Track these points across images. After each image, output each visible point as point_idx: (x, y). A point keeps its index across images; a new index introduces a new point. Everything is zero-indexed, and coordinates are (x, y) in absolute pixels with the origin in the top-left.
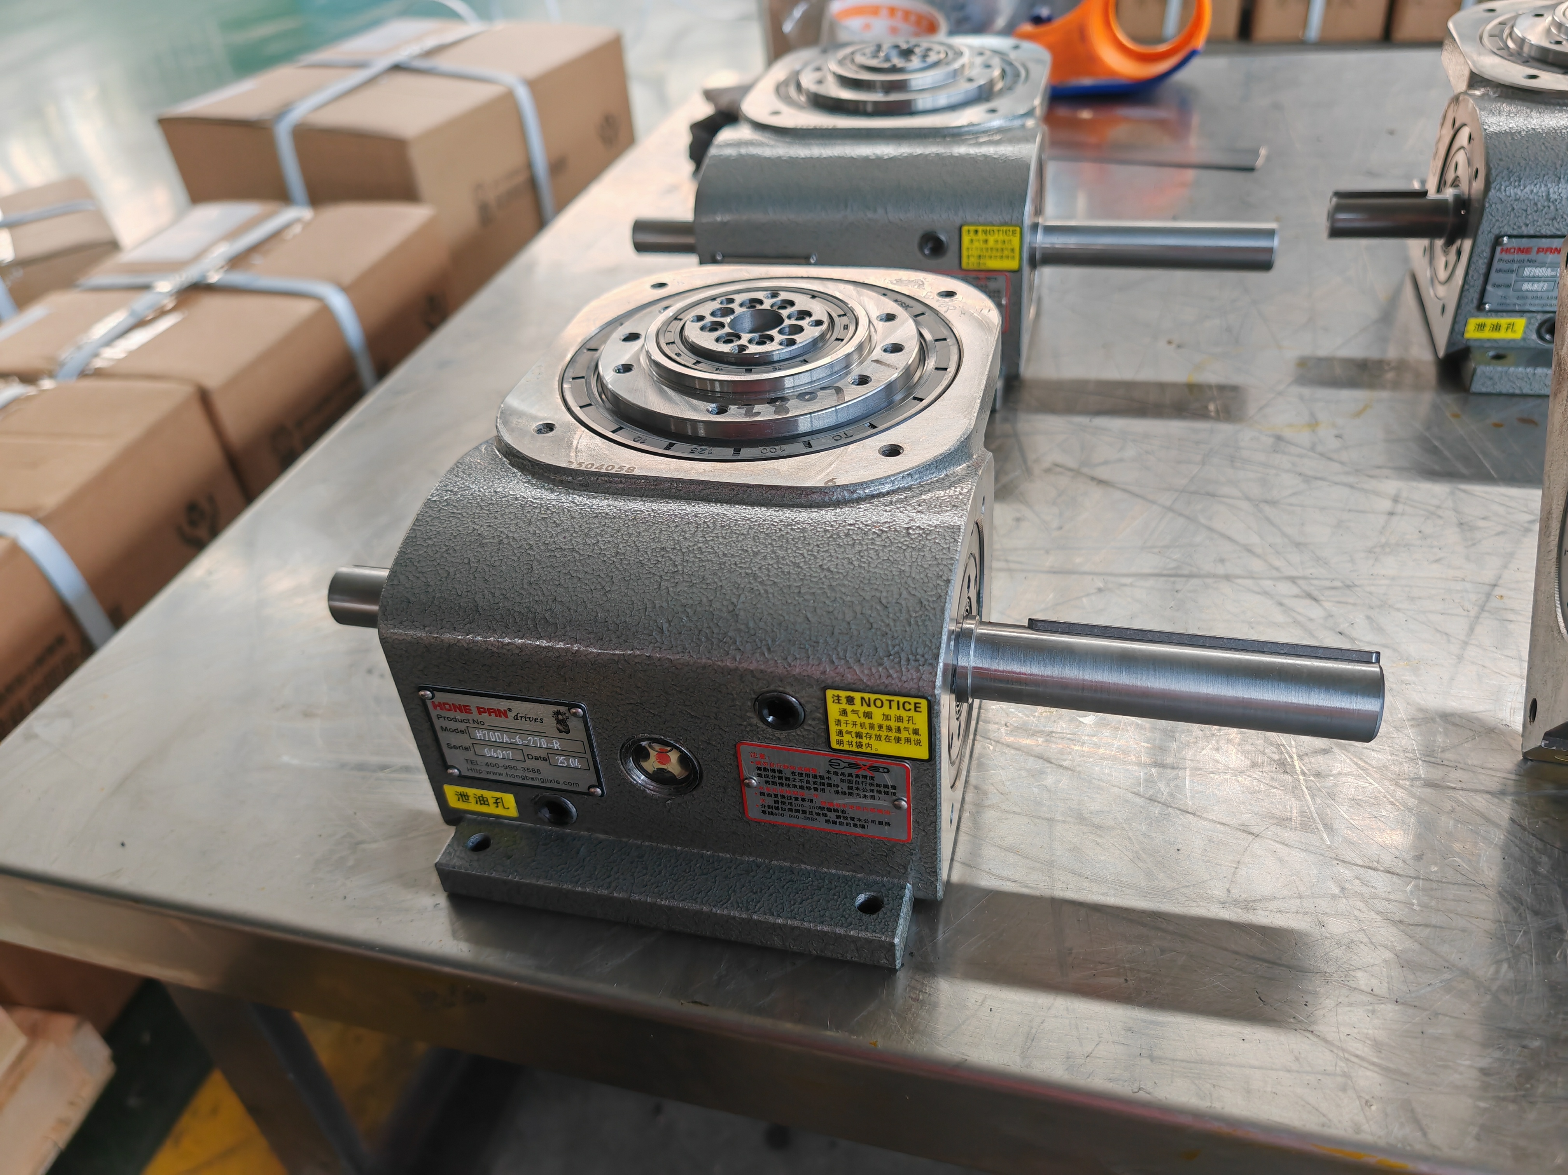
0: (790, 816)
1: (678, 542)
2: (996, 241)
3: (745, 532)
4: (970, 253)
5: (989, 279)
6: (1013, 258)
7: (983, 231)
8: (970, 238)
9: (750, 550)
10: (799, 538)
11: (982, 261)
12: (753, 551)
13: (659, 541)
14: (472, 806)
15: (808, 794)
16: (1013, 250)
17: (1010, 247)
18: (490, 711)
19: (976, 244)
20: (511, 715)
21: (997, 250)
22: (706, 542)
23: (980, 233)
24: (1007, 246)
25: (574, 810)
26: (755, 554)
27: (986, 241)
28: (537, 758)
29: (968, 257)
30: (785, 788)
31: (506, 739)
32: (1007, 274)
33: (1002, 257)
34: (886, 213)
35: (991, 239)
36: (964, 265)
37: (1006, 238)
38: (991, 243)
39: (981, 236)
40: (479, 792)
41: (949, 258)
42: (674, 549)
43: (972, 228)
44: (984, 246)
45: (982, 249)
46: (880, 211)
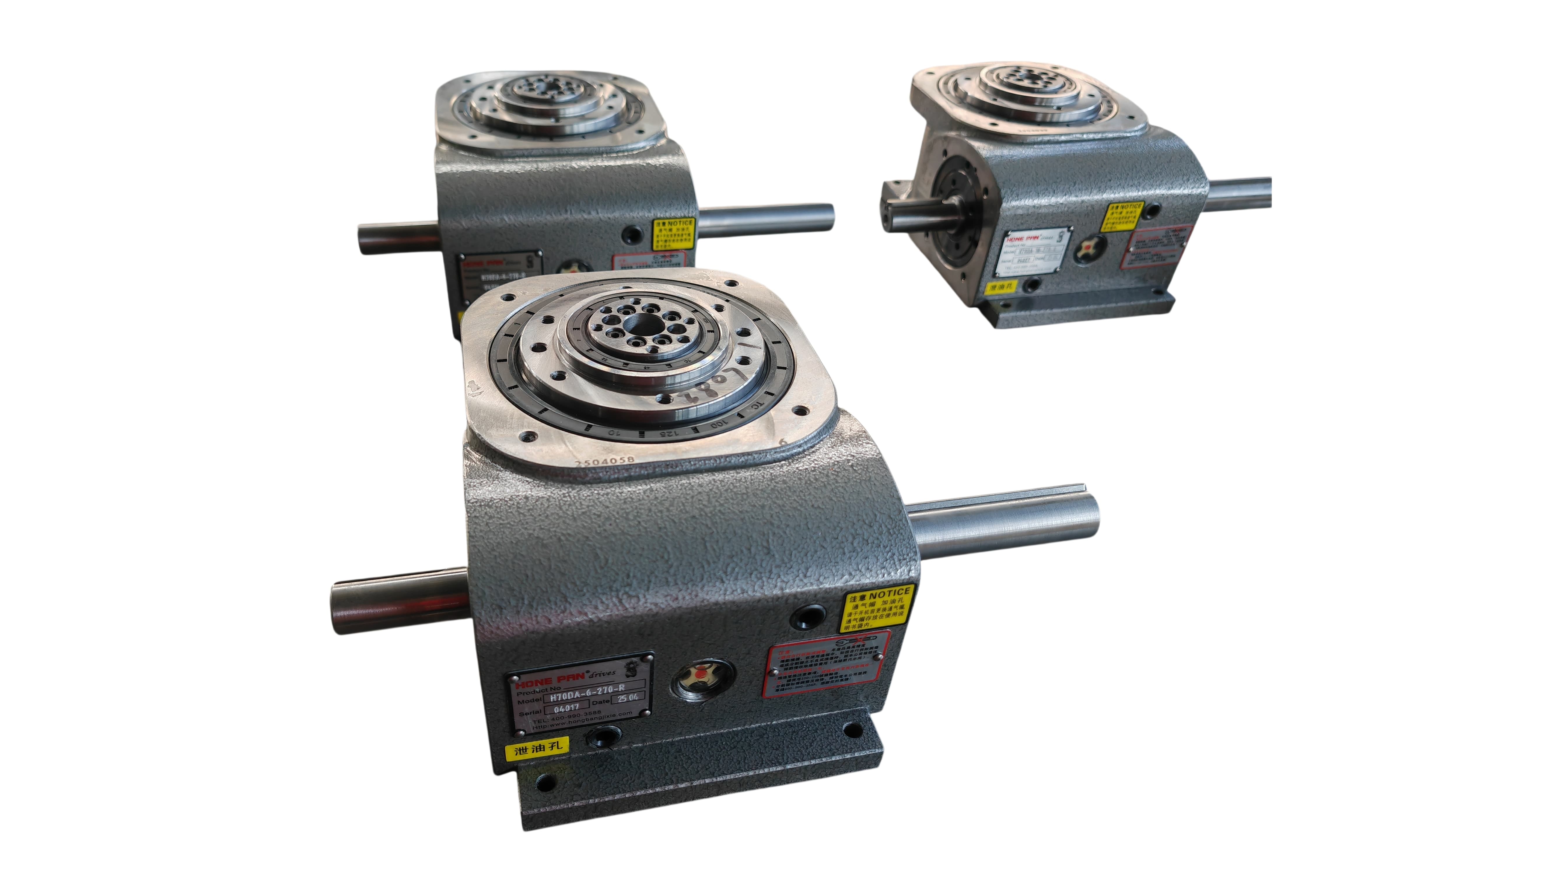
0: (797, 687)
1: (702, 510)
2: (678, 229)
3: (745, 492)
4: (660, 239)
5: (672, 256)
6: (689, 240)
7: (669, 223)
8: (659, 228)
9: (756, 504)
10: (785, 488)
11: (668, 244)
12: (760, 505)
13: (687, 512)
14: (530, 755)
15: (814, 669)
16: (689, 235)
17: (687, 232)
18: (568, 678)
19: (664, 232)
20: (587, 675)
21: (678, 235)
22: (721, 505)
23: (667, 224)
24: (686, 232)
25: (619, 730)
26: (763, 507)
27: (671, 230)
28: (601, 702)
29: (658, 241)
30: (799, 669)
31: (577, 694)
32: (686, 251)
33: (682, 240)
34: (598, 213)
35: (674, 228)
36: (655, 248)
37: (685, 227)
38: (674, 231)
39: (667, 227)
40: (536, 743)
41: (645, 243)
42: (701, 515)
43: (661, 221)
44: (670, 233)
45: (668, 236)
46: (594, 213)
